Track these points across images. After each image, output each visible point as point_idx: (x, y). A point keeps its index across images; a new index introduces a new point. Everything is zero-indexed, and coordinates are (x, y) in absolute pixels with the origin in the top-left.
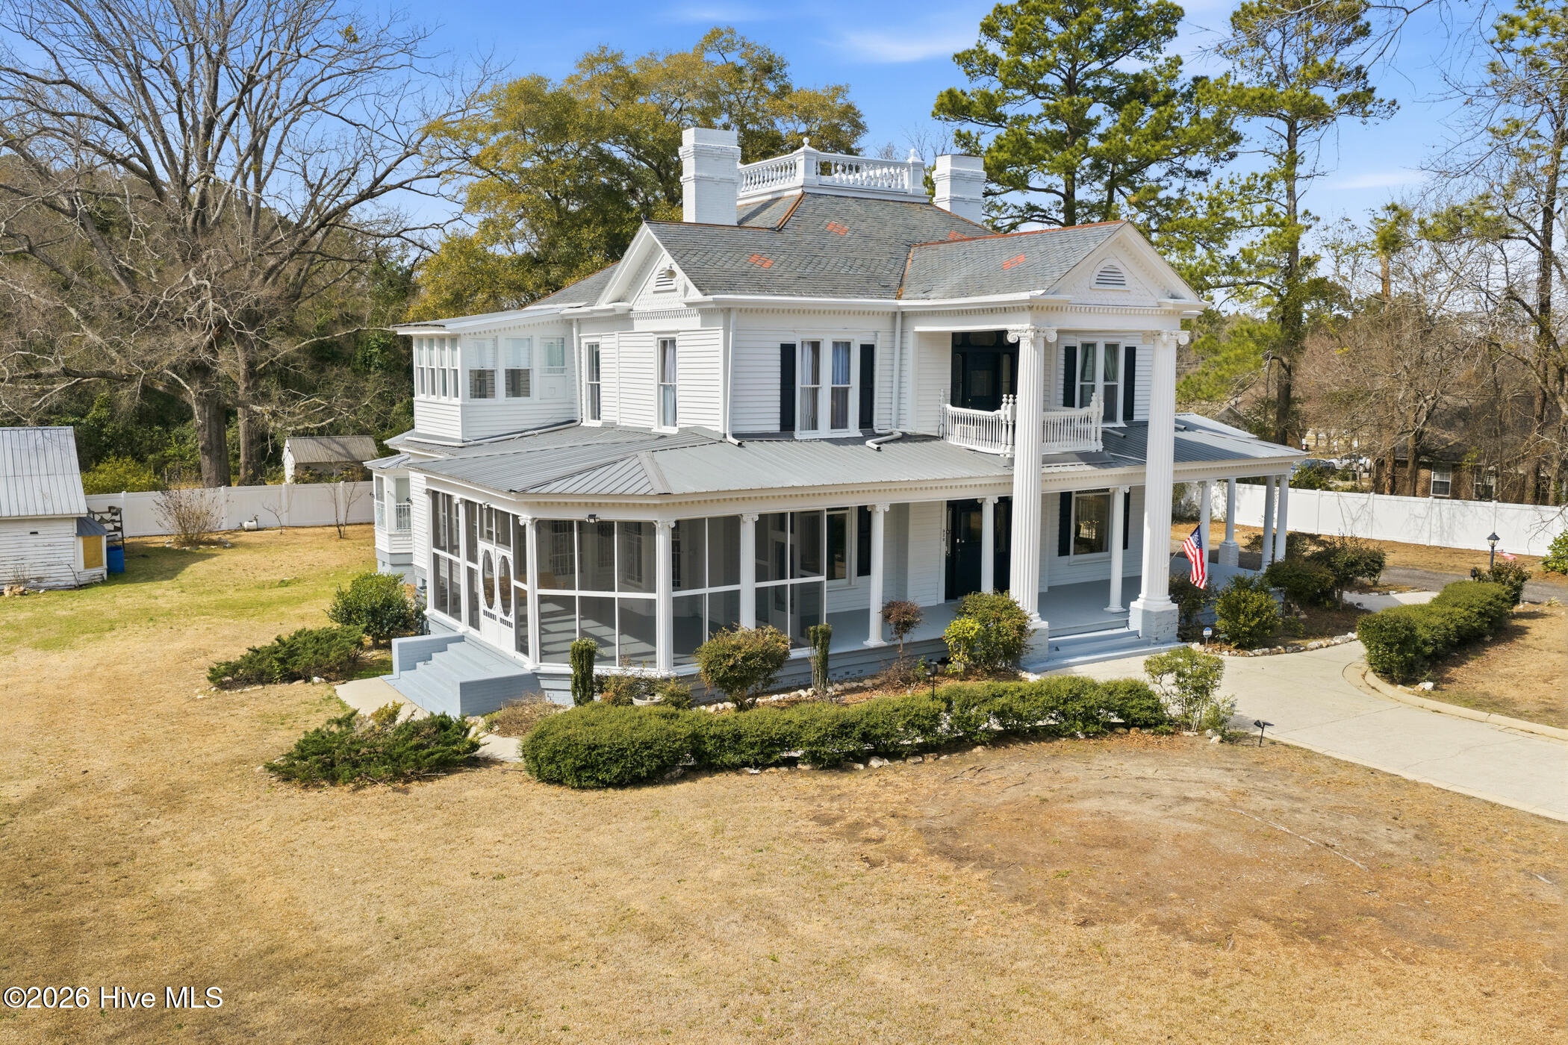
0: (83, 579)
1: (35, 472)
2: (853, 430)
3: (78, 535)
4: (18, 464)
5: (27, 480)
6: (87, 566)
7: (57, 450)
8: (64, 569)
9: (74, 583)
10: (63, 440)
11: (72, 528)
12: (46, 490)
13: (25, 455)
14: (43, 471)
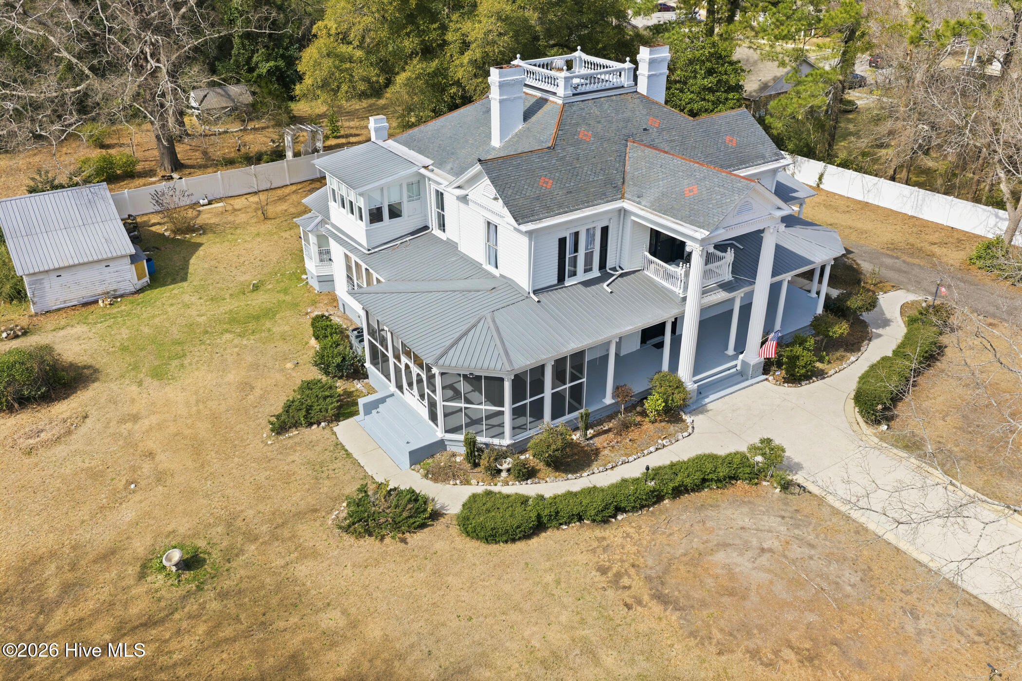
0: (138, 287)
1: (94, 220)
2: (596, 273)
3: (131, 263)
4: (83, 217)
5: (92, 226)
6: (139, 279)
7: (101, 201)
8: (127, 283)
9: (134, 290)
10: (103, 192)
11: (128, 260)
12: (107, 237)
13: (85, 208)
14: (99, 220)
